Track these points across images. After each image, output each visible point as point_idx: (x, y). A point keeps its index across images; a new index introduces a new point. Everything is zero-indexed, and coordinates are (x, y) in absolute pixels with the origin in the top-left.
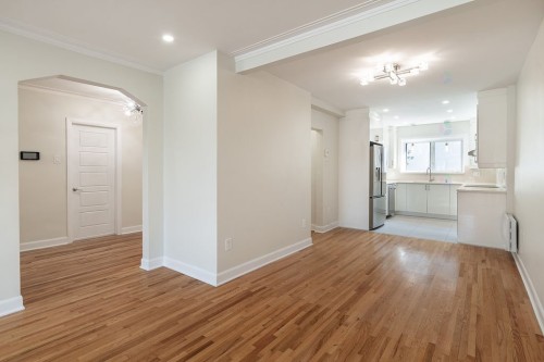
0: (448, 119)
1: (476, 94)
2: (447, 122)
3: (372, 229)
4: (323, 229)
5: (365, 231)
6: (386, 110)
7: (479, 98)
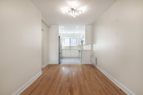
0: (74, 33)
1: (85, 26)
2: (74, 34)
3: (59, 63)
4: (44, 66)
5: (58, 65)
6: (63, 27)
7: (86, 27)
